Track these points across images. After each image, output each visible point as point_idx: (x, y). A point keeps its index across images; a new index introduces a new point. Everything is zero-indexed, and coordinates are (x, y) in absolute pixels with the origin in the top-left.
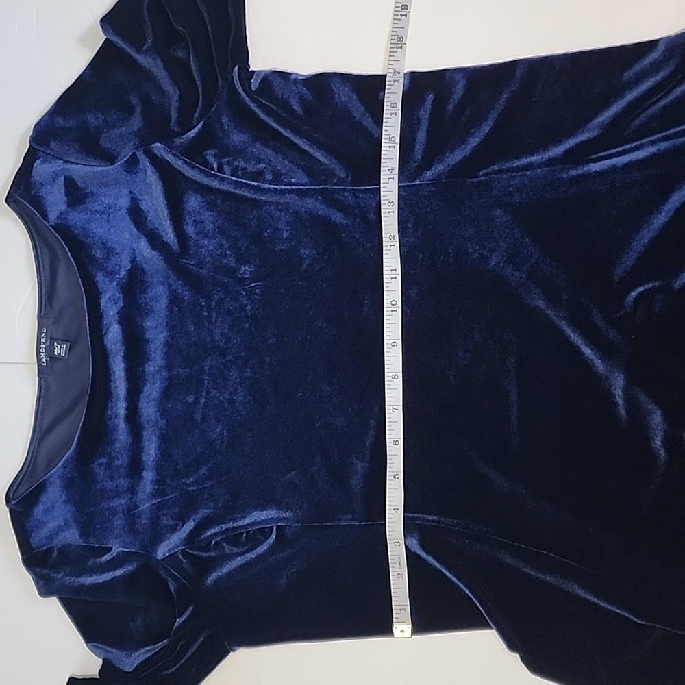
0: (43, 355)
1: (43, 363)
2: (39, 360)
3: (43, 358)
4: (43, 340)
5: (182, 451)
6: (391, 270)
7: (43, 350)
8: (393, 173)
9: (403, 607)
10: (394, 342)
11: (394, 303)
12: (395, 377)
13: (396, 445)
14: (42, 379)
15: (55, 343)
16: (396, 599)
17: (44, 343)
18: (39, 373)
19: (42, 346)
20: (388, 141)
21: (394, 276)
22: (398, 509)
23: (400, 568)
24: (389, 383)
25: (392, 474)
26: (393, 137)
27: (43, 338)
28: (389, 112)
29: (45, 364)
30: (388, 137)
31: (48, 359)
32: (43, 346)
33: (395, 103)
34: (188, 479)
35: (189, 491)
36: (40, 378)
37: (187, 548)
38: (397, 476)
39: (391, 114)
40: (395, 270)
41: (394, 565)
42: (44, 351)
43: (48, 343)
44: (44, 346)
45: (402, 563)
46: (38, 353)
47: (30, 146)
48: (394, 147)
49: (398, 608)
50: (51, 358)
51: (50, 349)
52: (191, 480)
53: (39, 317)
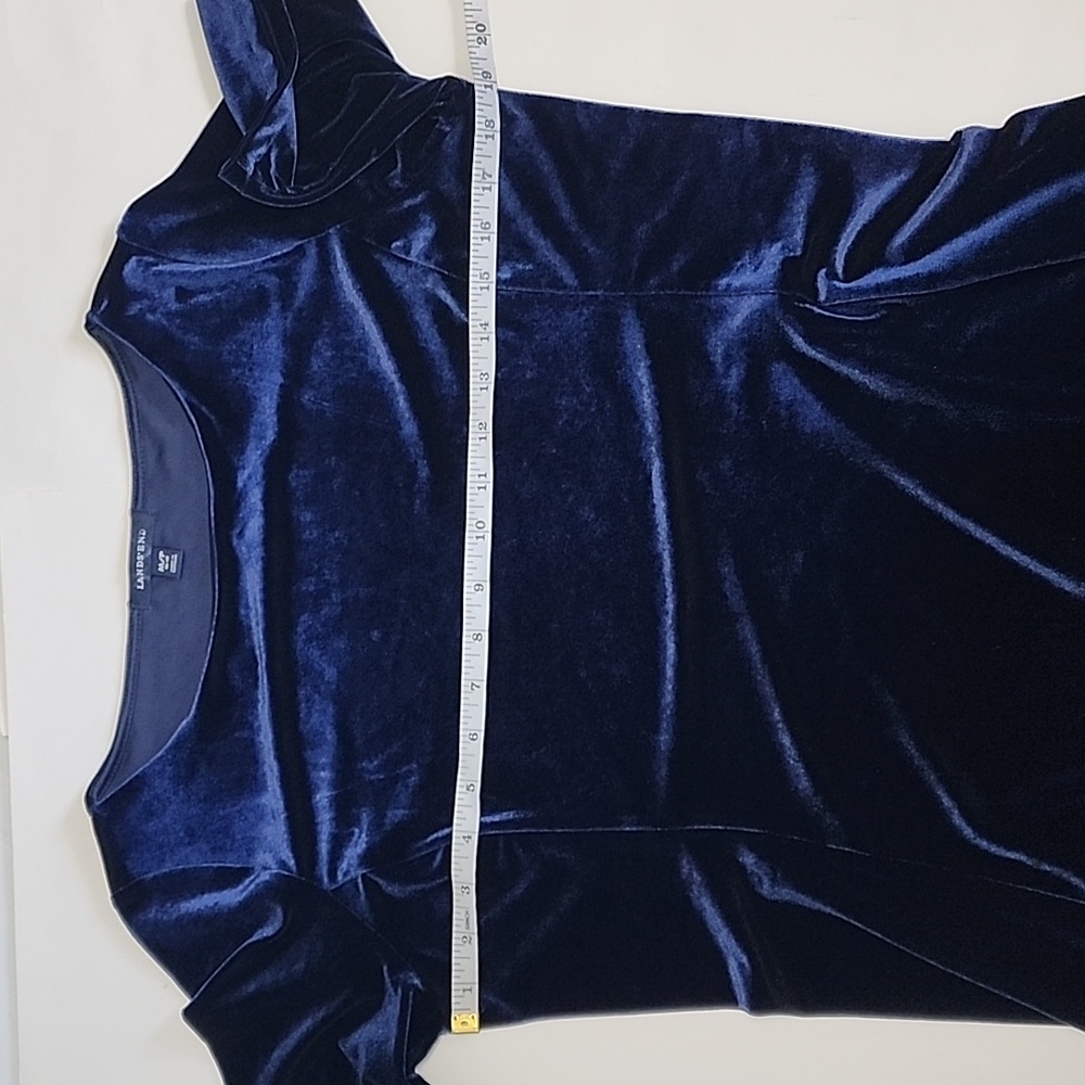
0: (140, 572)
1: (140, 584)
2: (133, 580)
3: (139, 577)
4: (141, 549)
5: (362, 717)
6: (479, 476)
7: (140, 564)
8: (488, 330)
9: (468, 987)
10: (479, 585)
11: (480, 525)
12: (478, 637)
13: (473, 739)
14: (136, 612)
15: (161, 553)
16: (459, 974)
17: (142, 553)
18: (131, 601)
19: (138, 558)
20: (478, 279)
21: (483, 485)
22: (470, 837)
23: (468, 928)
24: (469, 646)
25: (464, 784)
26: (486, 273)
27: (141, 544)
28: (479, 235)
29: (142, 587)
30: (478, 273)
31: (149, 578)
32: (140, 558)
33: (487, 223)
34: (371, 762)
35: (373, 781)
36: (132, 609)
37: (370, 872)
38: (472, 788)
39: (482, 238)
40: (485, 475)
41: (459, 923)
42: (142, 566)
43: (149, 553)
44: (142, 557)
45: (470, 922)
46: (133, 569)
47: (118, 239)
48: (488, 288)
49: (461, 987)
50: (152, 576)
51: (152, 562)
52: (375, 763)
53: (134, 511)
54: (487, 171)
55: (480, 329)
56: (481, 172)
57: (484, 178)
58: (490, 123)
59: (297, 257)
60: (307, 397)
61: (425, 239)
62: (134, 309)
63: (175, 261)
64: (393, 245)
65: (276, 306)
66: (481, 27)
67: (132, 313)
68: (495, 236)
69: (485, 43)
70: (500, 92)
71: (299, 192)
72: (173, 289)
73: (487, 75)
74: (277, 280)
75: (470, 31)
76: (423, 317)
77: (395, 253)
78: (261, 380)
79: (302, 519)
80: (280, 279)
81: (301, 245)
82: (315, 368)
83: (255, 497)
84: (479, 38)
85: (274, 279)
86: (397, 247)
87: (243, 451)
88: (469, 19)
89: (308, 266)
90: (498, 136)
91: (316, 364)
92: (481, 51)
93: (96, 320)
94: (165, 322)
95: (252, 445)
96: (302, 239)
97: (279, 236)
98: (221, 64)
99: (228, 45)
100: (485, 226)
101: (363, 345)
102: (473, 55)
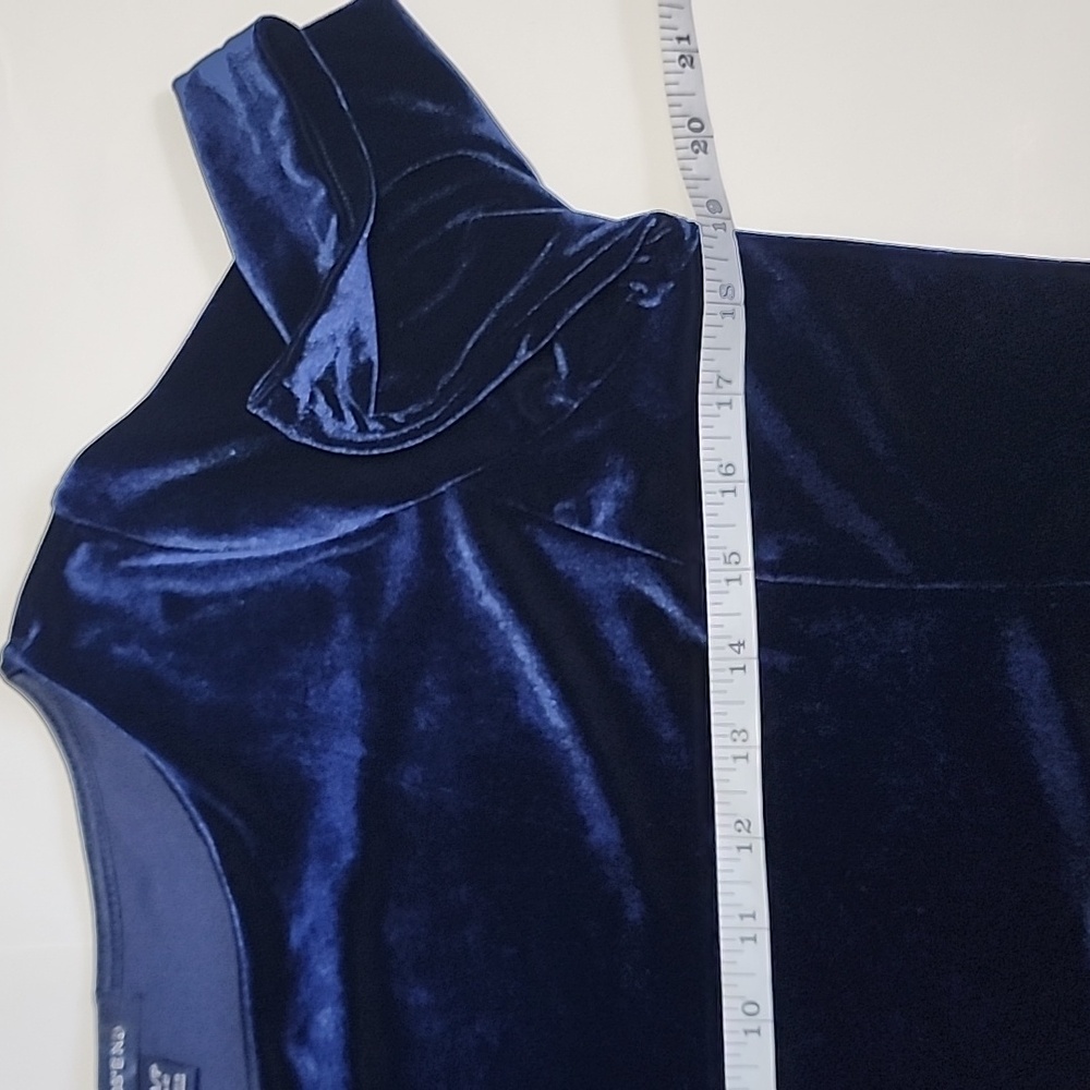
4: (118, 1064)
6: (742, 916)
8: (744, 653)
11: (752, 1009)
17: (119, 1072)
19: (112, 1081)
20: (721, 564)
21: (750, 934)
26: (734, 554)
27: (117, 1056)
28: (718, 487)
30: (719, 553)
32: (116, 1081)
33: (730, 464)
39: (724, 492)
40: (753, 916)
43: (133, 1070)
44: (120, 1080)
48: (740, 580)
54: (722, 374)
55: (730, 652)
56: (714, 377)
57: (719, 386)
58: (727, 290)
59: (382, 535)
60: (410, 777)
61: (618, 497)
62: (88, 636)
63: (161, 549)
64: (558, 508)
65: (345, 622)
66: (697, 124)
67: (84, 643)
68: (746, 486)
69: (705, 152)
70: (740, 235)
71: (390, 425)
72: (158, 598)
73: (716, 206)
74: (348, 576)
75: (680, 131)
76: (618, 633)
77: (561, 522)
78: (326, 751)
79: (411, 1000)
80: (351, 573)
81: (391, 515)
82: (422, 726)
83: (325, 969)
84: (694, 143)
85: (341, 574)
86: (564, 512)
87: (297, 881)
88: (677, 110)
89: (403, 549)
90: (741, 311)
91: (423, 720)
92: (699, 164)
93: (19, 662)
94: (146, 658)
95: (313, 869)
96: (393, 505)
97: (350, 502)
98: (230, 204)
99: (239, 169)
100: (727, 471)
101: (509, 683)
102: (688, 173)
